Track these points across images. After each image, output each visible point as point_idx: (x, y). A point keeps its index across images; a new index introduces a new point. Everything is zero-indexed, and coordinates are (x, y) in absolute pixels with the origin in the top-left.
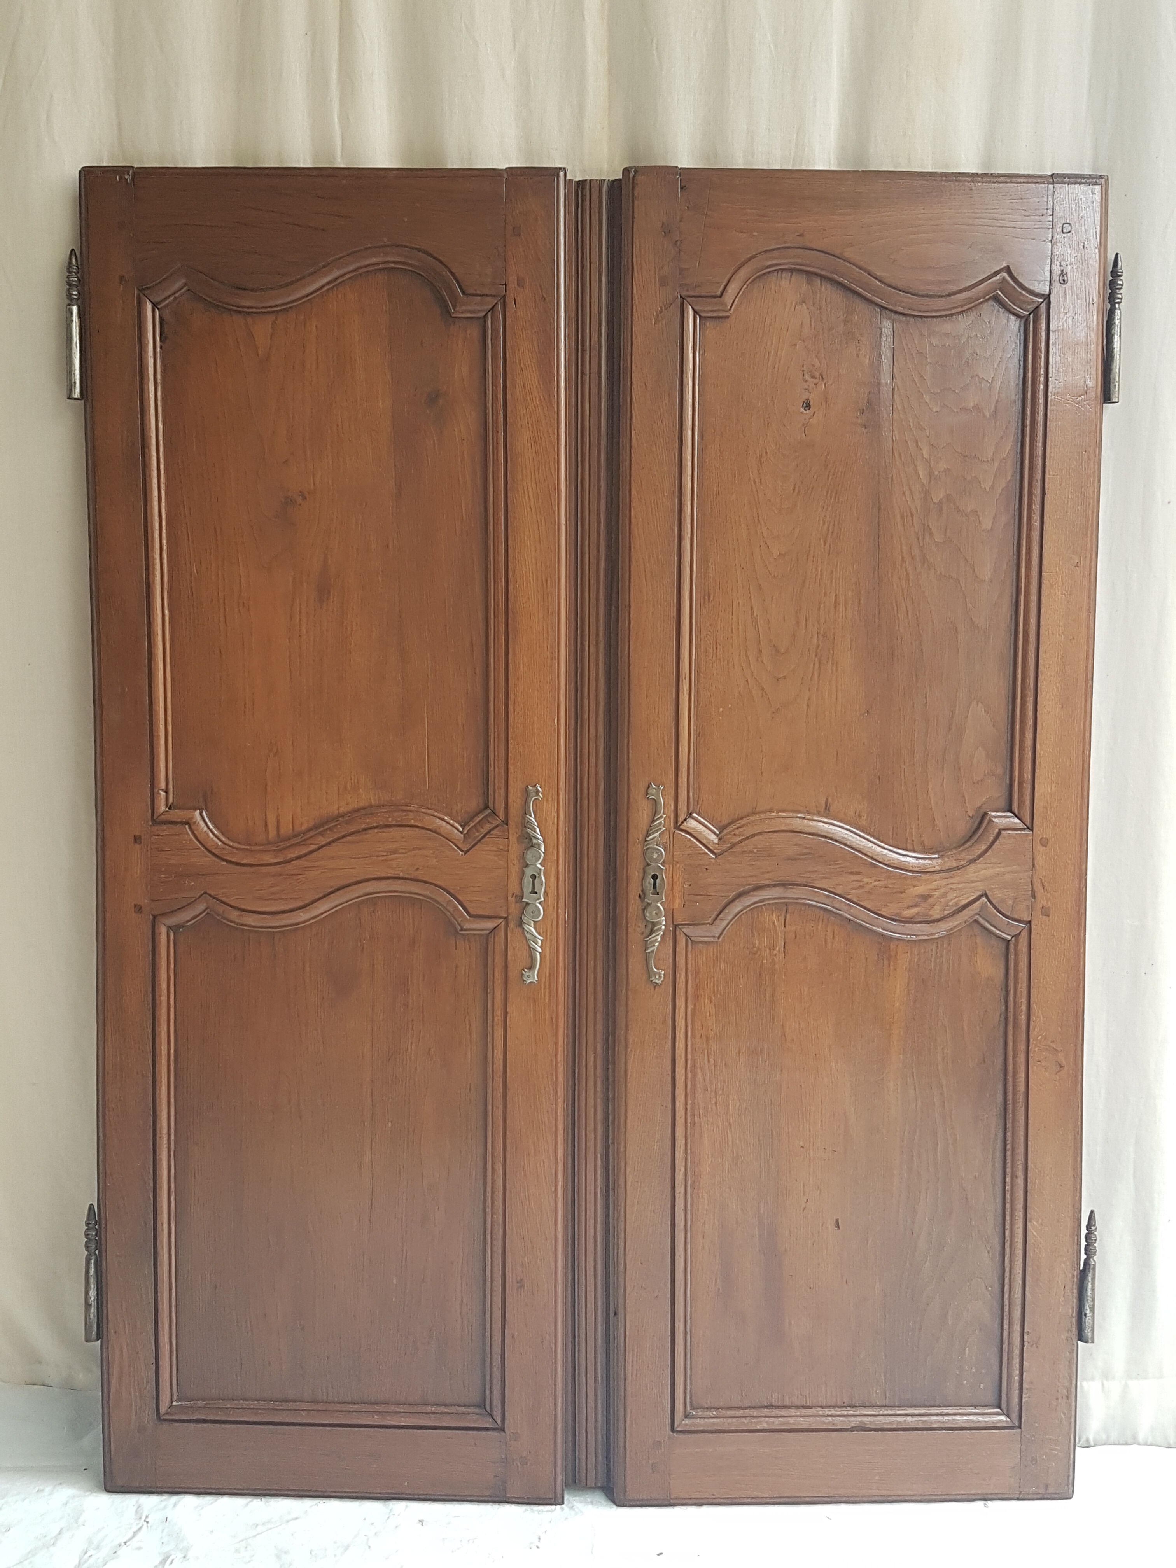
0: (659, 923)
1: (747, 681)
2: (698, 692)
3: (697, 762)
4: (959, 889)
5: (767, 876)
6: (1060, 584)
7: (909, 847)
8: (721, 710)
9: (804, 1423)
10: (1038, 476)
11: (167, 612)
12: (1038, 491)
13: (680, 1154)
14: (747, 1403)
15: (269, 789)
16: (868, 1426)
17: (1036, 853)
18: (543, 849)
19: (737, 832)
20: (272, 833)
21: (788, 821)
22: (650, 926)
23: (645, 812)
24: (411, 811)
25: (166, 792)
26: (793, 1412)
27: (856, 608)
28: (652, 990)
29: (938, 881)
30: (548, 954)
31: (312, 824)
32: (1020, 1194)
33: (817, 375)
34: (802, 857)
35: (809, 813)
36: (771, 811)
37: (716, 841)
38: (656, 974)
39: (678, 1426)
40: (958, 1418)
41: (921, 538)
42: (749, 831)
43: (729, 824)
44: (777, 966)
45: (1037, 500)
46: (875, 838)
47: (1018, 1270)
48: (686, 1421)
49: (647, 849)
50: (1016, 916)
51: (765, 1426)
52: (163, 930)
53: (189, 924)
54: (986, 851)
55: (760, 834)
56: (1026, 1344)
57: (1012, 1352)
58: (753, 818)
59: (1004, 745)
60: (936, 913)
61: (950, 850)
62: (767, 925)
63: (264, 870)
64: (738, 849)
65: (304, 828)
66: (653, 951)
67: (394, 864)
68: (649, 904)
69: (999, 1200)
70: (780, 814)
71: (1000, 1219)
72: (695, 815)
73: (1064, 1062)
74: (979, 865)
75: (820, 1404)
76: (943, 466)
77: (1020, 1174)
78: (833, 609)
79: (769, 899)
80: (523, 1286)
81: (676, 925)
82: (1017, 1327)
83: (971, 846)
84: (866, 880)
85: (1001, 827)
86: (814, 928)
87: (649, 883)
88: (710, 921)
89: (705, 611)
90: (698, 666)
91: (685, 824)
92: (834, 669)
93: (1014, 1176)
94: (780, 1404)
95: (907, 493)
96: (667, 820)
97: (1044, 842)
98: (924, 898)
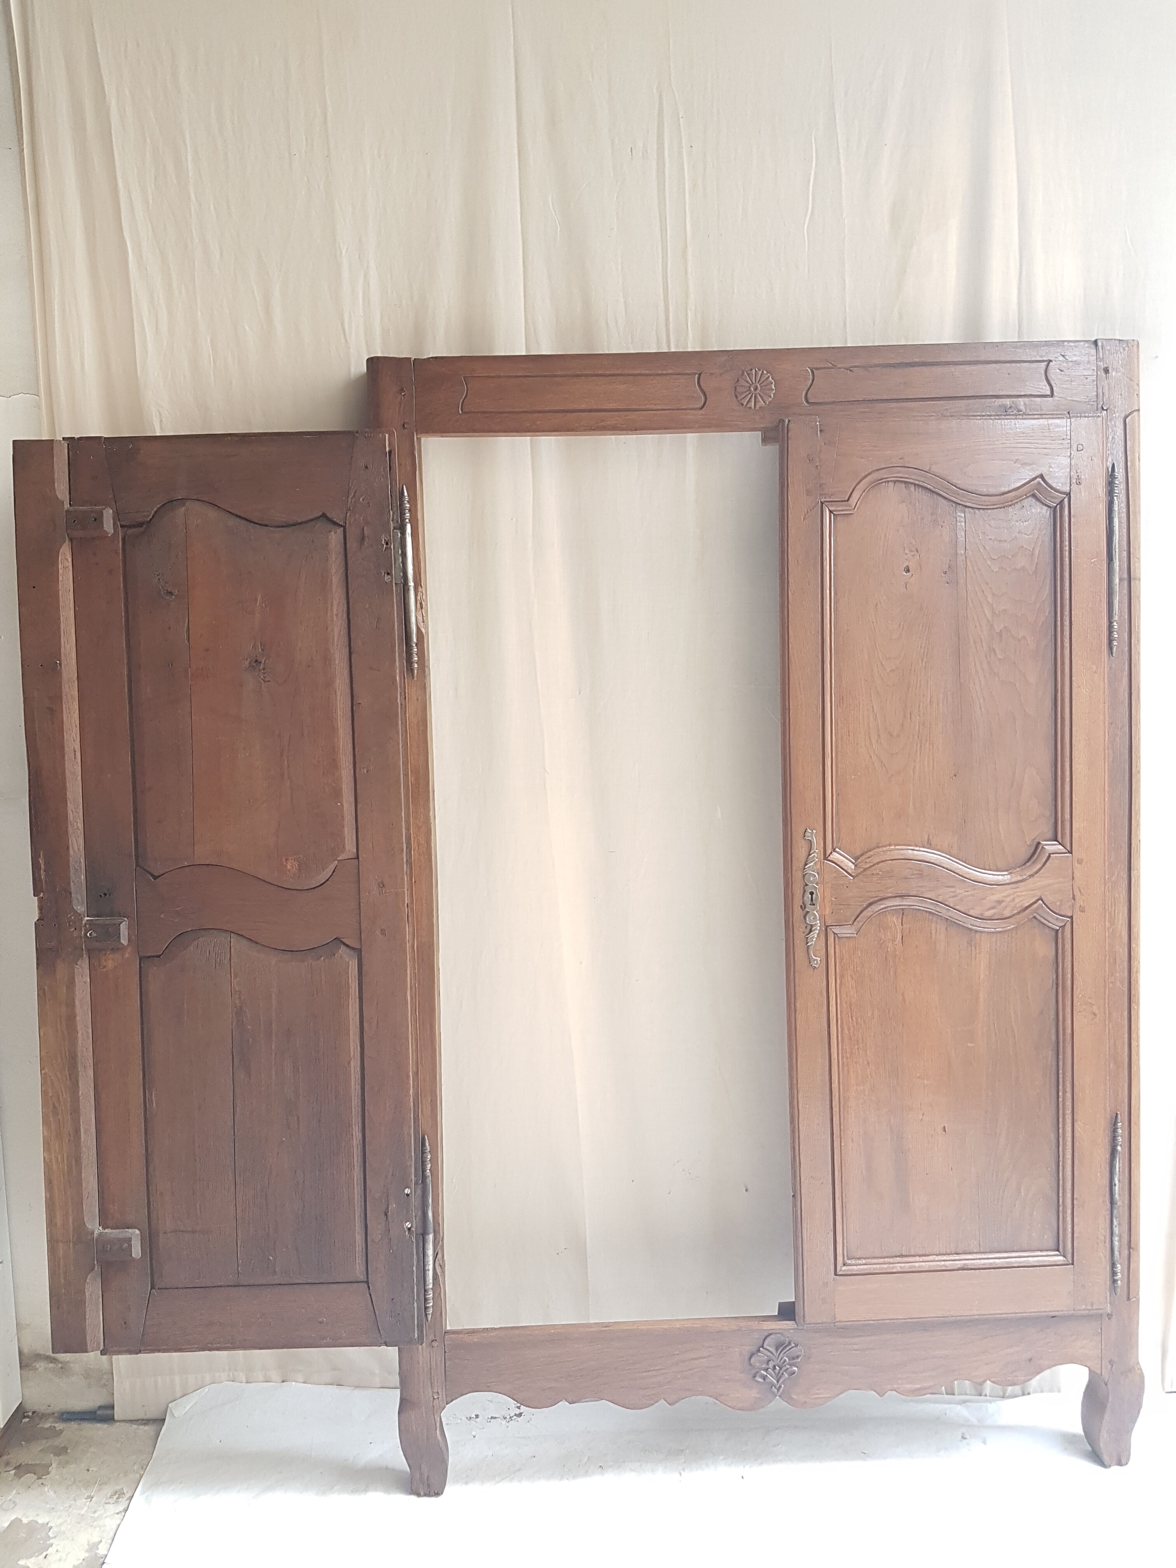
0: (816, 925)
1: (871, 756)
2: (837, 765)
3: (837, 814)
4: (1023, 895)
5: (889, 890)
6: (1085, 684)
7: (987, 867)
8: (853, 777)
9: (926, 1266)
10: (1067, 613)
12: (1067, 623)
13: (835, 1085)
14: (885, 1254)
16: (969, 1267)
17: (1075, 871)
19: (867, 860)
21: (902, 852)
22: (809, 928)
23: (804, 849)
26: (917, 1259)
27: (945, 705)
28: (812, 971)
29: (1008, 891)
32: (1069, 1103)
33: (914, 549)
34: (913, 876)
35: (916, 846)
36: (890, 845)
37: (853, 867)
38: (815, 960)
39: (841, 1270)
40: (1030, 1259)
41: (988, 657)
42: (877, 860)
43: (862, 855)
44: (897, 952)
45: (1067, 629)
46: (963, 862)
47: (1069, 1156)
48: (844, 1268)
49: (806, 874)
50: (1062, 913)
51: (899, 1270)
54: (1040, 869)
55: (883, 861)
56: (1075, 1206)
57: (1066, 1212)
58: (877, 850)
59: (1050, 797)
60: (1007, 913)
61: (1015, 868)
62: (890, 925)
64: (869, 872)
66: (812, 945)
68: (808, 912)
69: (1054, 1109)
70: (897, 847)
71: (1056, 1122)
72: (837, 850)
73: (1097, 1012)
74: (1036, 878)
75: (935, 1253)
76: (1004, 607)
77: (1069, 1090)
79: (891, 906)
81: (827, 926)
82: (1069, 1195)
83: (1030, 866)
84: (958, 891)
85: (1051, 852)
86: (923, 926)
87: (808, 897)
88: (851, 922)
89: (840, 710)
90: (837, 747)
91: (831, 856)
92: (931, 746)
93: (1065, 1092)
94: (908, 1254)
95: (978, 626)
96: (819, 853)
97: (1080, 862)
98: (999, 902)
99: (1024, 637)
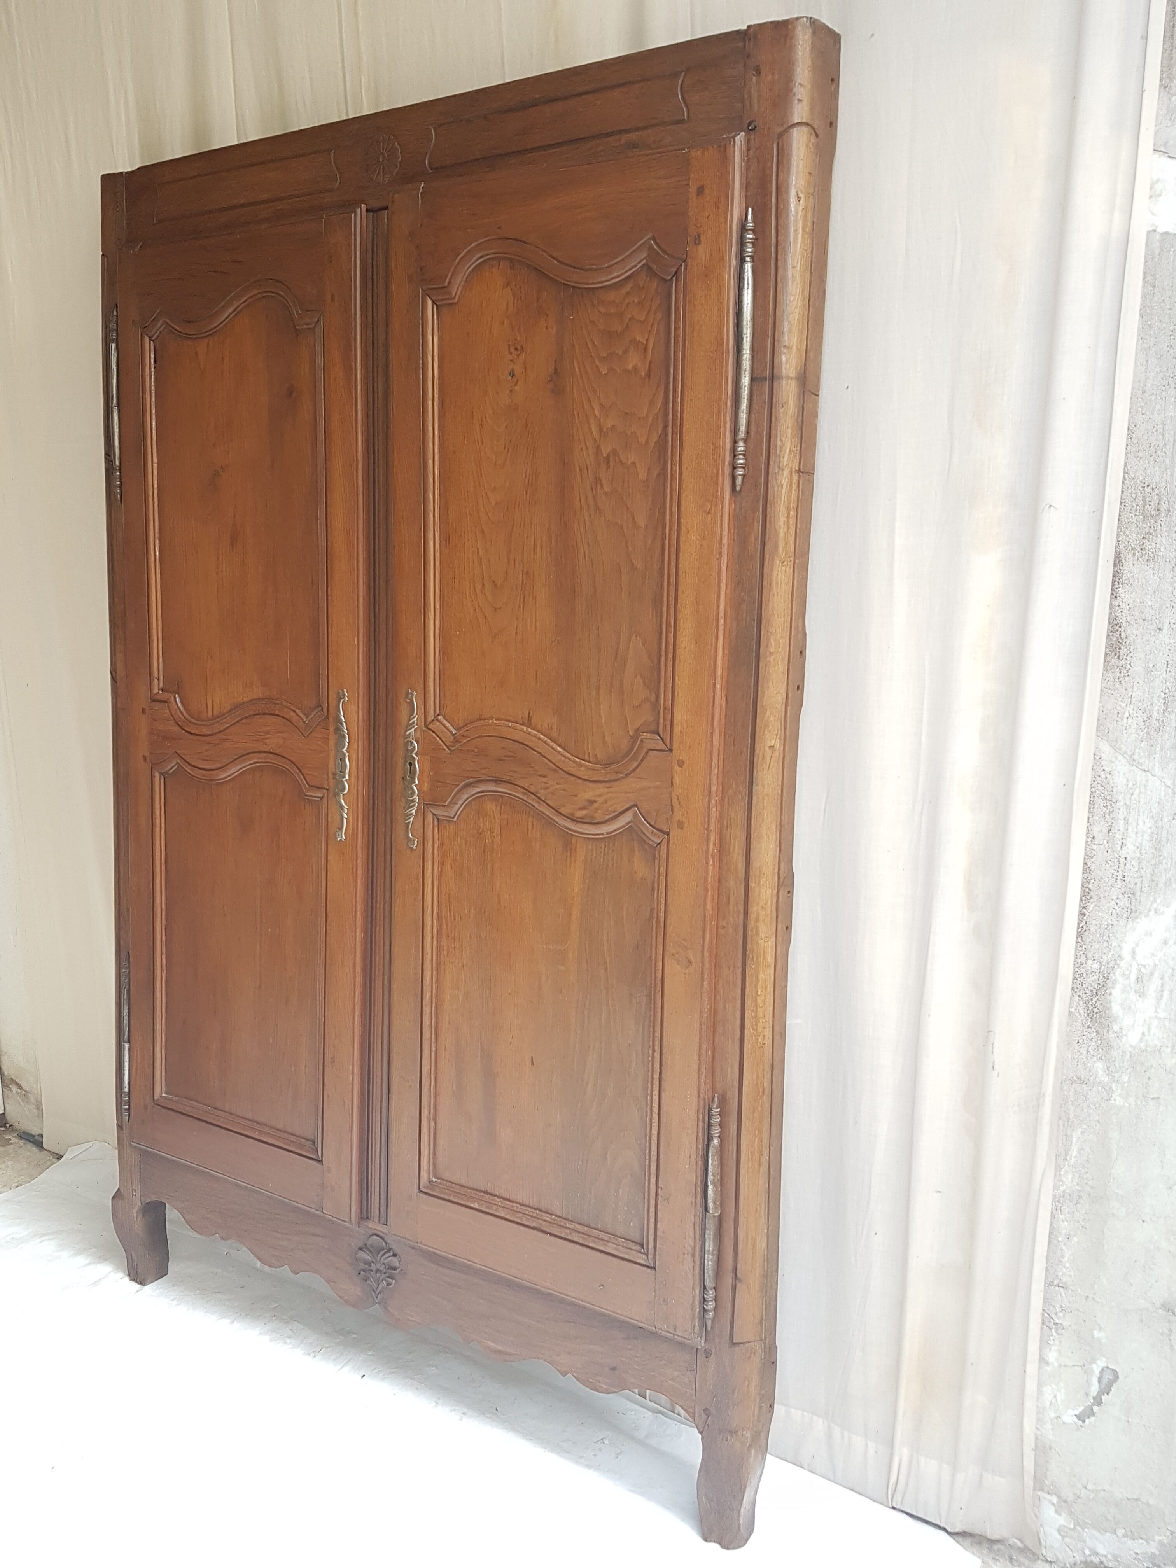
0: (414, 801)
1: (475, 610)
2: (442, 617)
4: (617, 798)
6: (695, 529)
10: (677, 429)
11: (157, 553)
12: (677, 444)
14: (470, 1186)
15: (208, 681)
17: (675, 775)
18: (347, 740)
20: (210, 713)
22: (409, 802)
23: (406, 710)
24: (278, 704)
25: (158, 680)
27: (549, 550)
29: (600, 789)
30: (351, 820)
31: (229, 708)
33: (519, 348)
34: (506, 759)
35: (516, 722)
38: (412, 840)
39: (424, 1187)
40: (610, 1245)
41: (594, 489)
43: (463, 727)
45: (676, 452)
46: (562, 748)
48: (428, 1186)
50: (658, 826)
52: (157, 775)
53: (170, 772)
54: (637, 767)
58: (479, 723)
59: (656, 675)
60: (601, 816)
61: (615, 764)
63: (202, 738)
65: (225, 711)
67: (268, 741)
70: (505, 723)
73: (692, 959)
74: (633, 778)
76: (610, 423)
78: (532, 552)
79: (486, 791)
80: (334, 1062)
81: (425, 804)
82: (654, 1181)
83: (626, 763)
84: (551, 782)
86: (522, 819)
89: (447, 551)
90: (442, 596)
91: (432, 724)
92: (534, 602)
95: (584, 449)
96: (419, 720)
97: (681, 764)
98: (592, 802)
99: (634, 463)
